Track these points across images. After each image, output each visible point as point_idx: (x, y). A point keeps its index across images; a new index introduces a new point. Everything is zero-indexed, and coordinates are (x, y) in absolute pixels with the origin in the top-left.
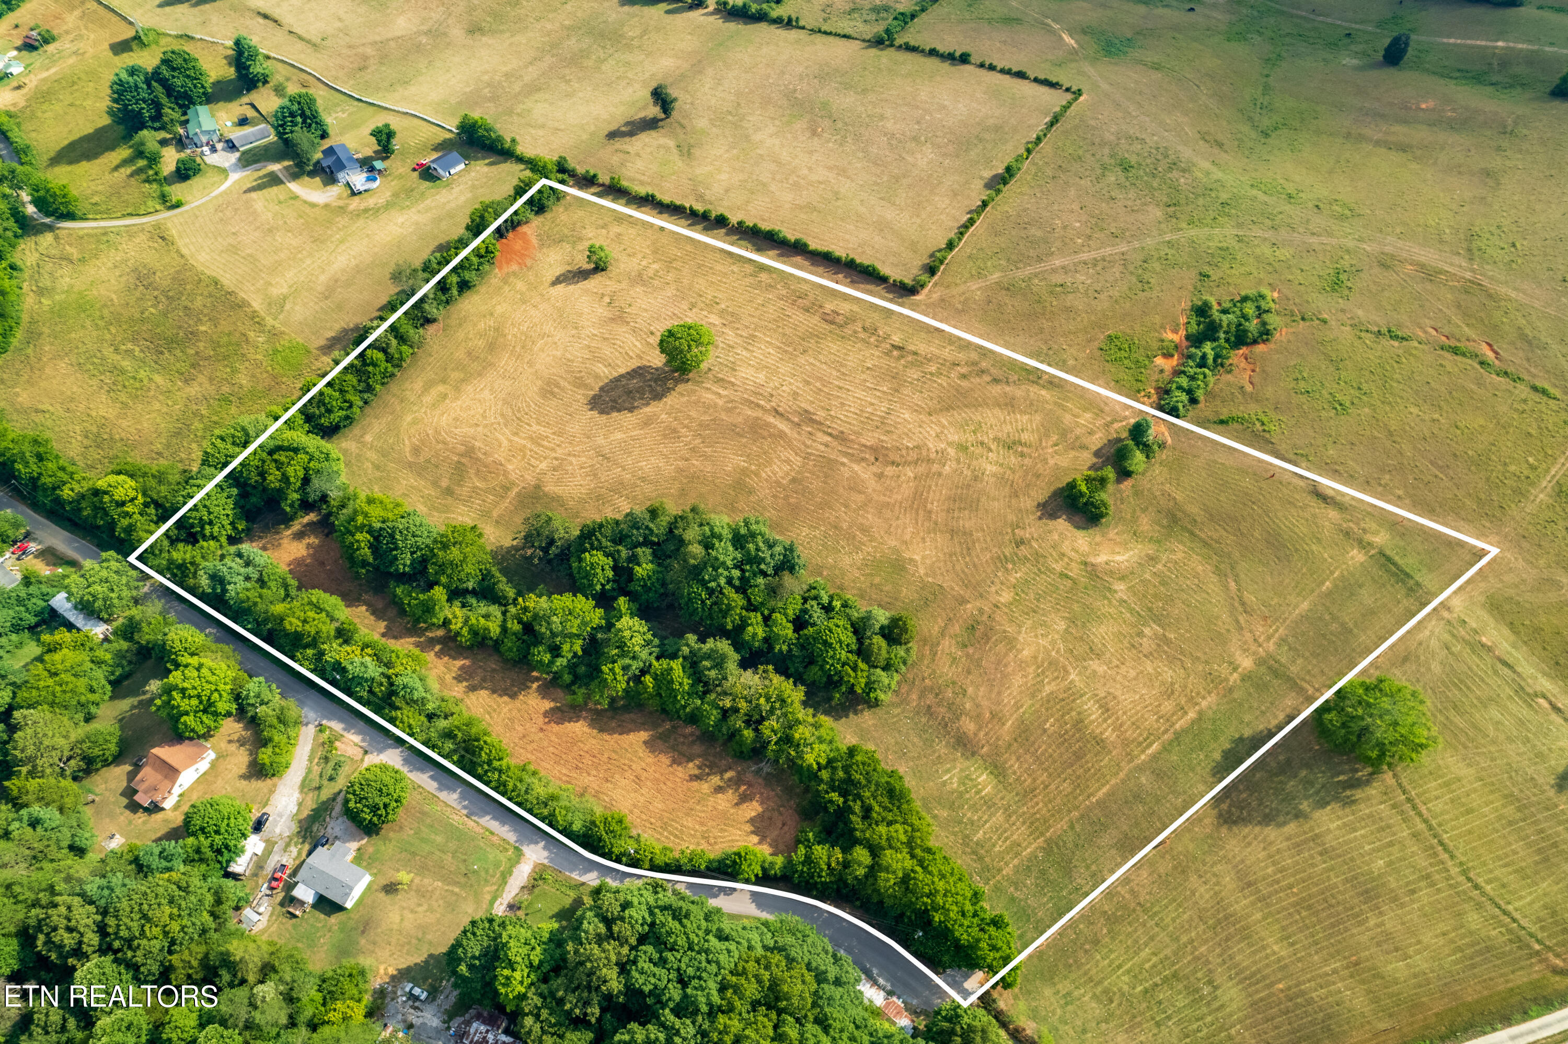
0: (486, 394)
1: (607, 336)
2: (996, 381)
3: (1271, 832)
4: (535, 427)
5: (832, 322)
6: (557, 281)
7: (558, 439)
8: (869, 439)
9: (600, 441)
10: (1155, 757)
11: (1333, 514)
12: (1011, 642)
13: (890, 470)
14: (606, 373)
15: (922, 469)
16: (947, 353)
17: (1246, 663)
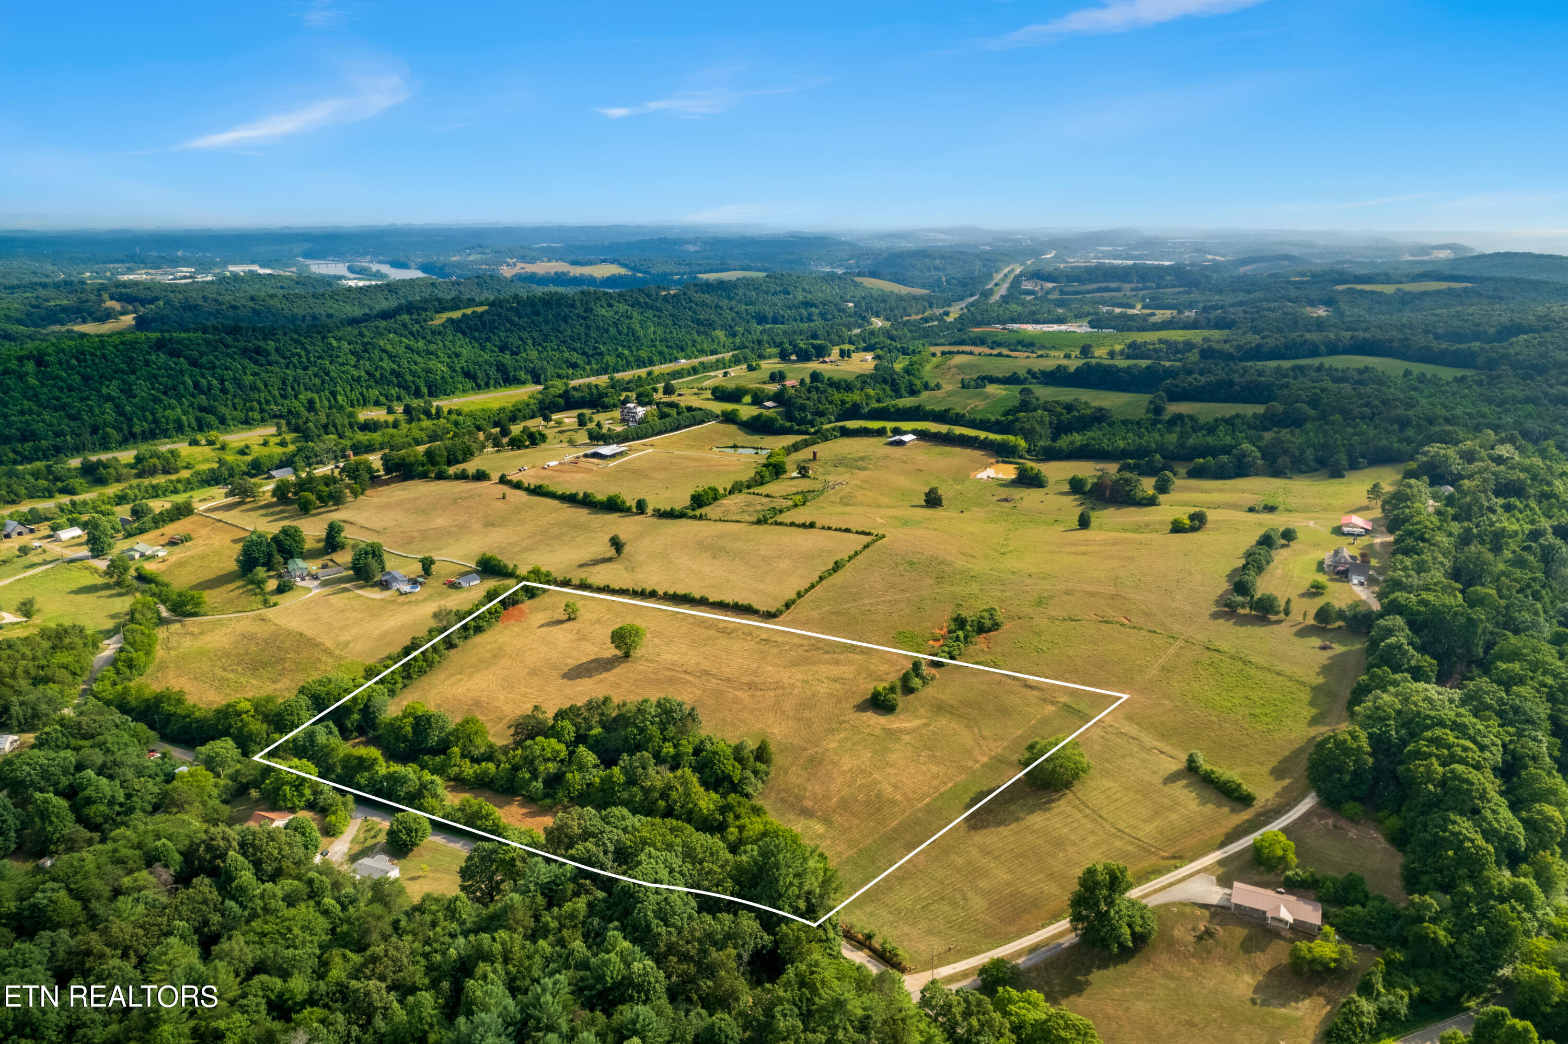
0: (490, 677)
1: (575, 647)
2: (827, 652)
3: (1001, 829)
4: (523, 689)
5: (723, 632)
6: (542, 626)
8: (746, 679)
9: (566, 691)
10: (928, 805)
11: (1035, 693)
12: (835, 764)
13: (758, 693)
14: (572, 663)
15: (779, 692)
16: (796, 641)
17: (985, 759)
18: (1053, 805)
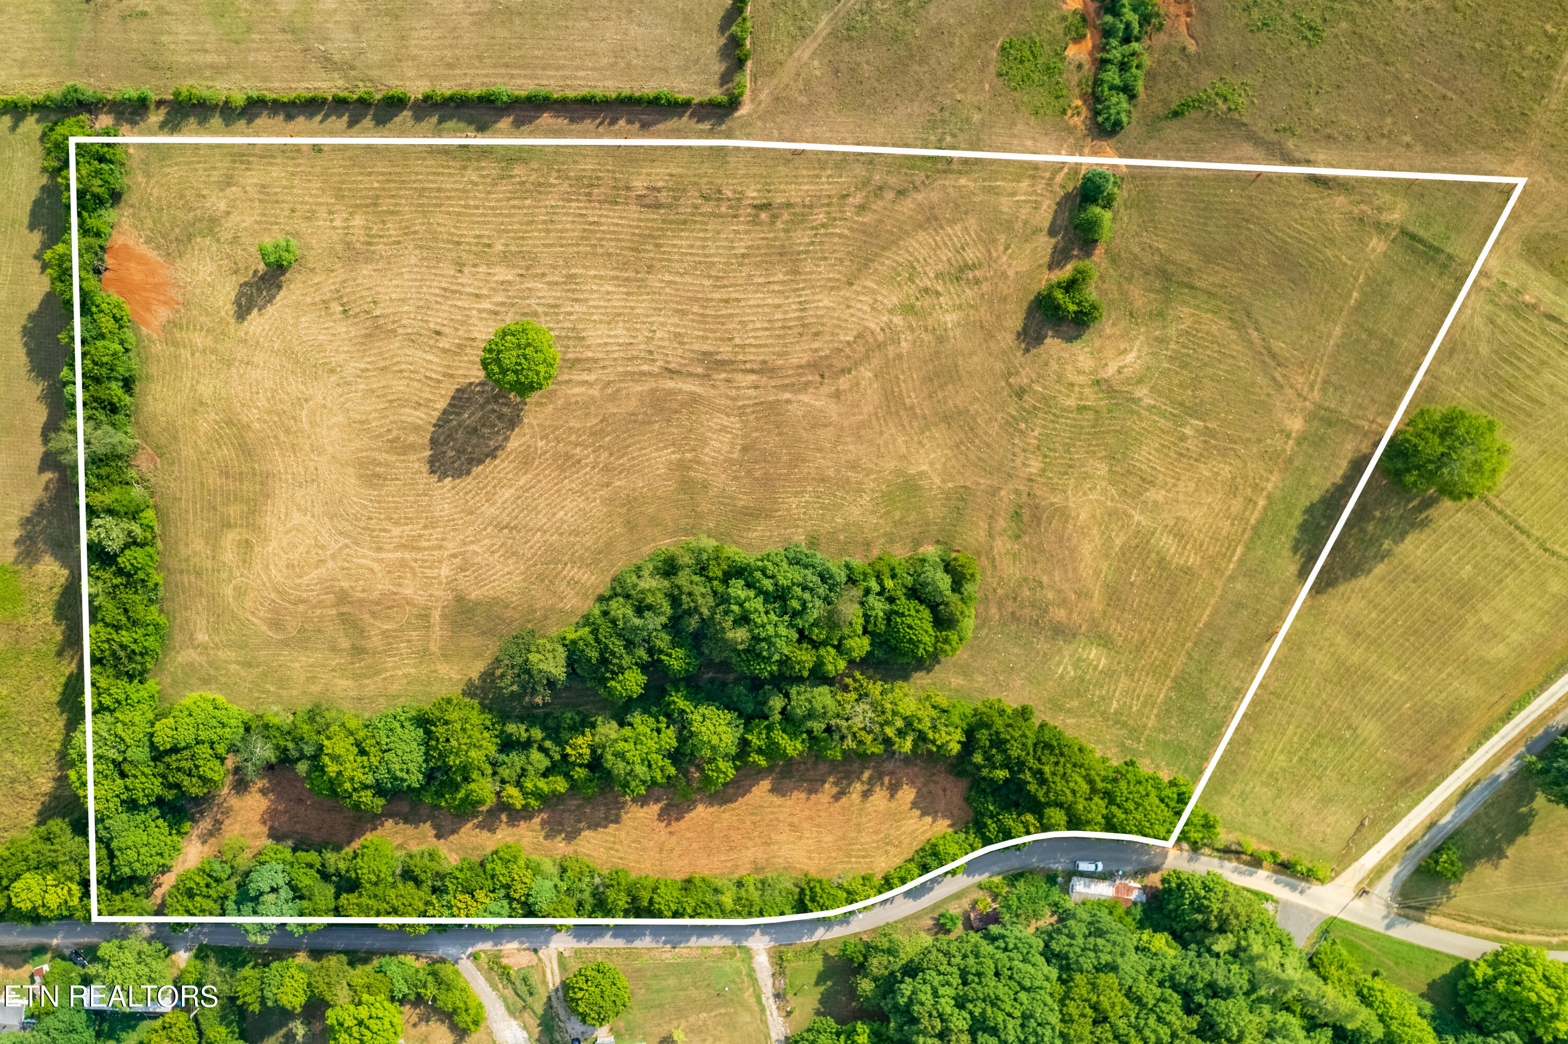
0: (297, 518)
1: (382, 364)
2: (901, 193)
4: (396, 531)
5: (657, 206)
6: (243, 310)
7: (437, 533)
8: (800, 355)
9: (489, 511)
10: (1242, 561)
12: (1064, 514)
13: (844, 382)
14: (422, 417)
15: (876, 361)
16: (828, 184)
17: (1296, 424)
18: (1432, 512)
